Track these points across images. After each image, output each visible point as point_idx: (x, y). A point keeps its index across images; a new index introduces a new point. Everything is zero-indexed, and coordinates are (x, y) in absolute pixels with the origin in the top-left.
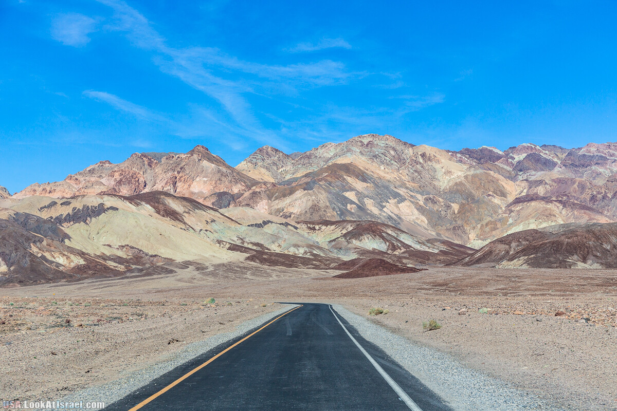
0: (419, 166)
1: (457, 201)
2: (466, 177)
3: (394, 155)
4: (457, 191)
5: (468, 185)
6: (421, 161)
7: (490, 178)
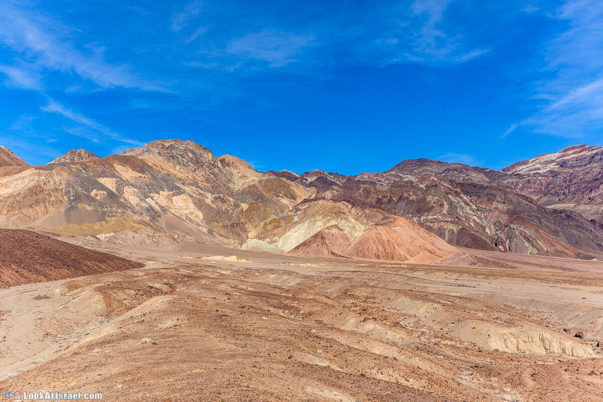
0: (216, 170)
1: (247, 201)
2: (260, 181)
3: (192, 157)
4: (249, 192)
5: (260, 188)
6: (220, 165)
7: (282, 183)
